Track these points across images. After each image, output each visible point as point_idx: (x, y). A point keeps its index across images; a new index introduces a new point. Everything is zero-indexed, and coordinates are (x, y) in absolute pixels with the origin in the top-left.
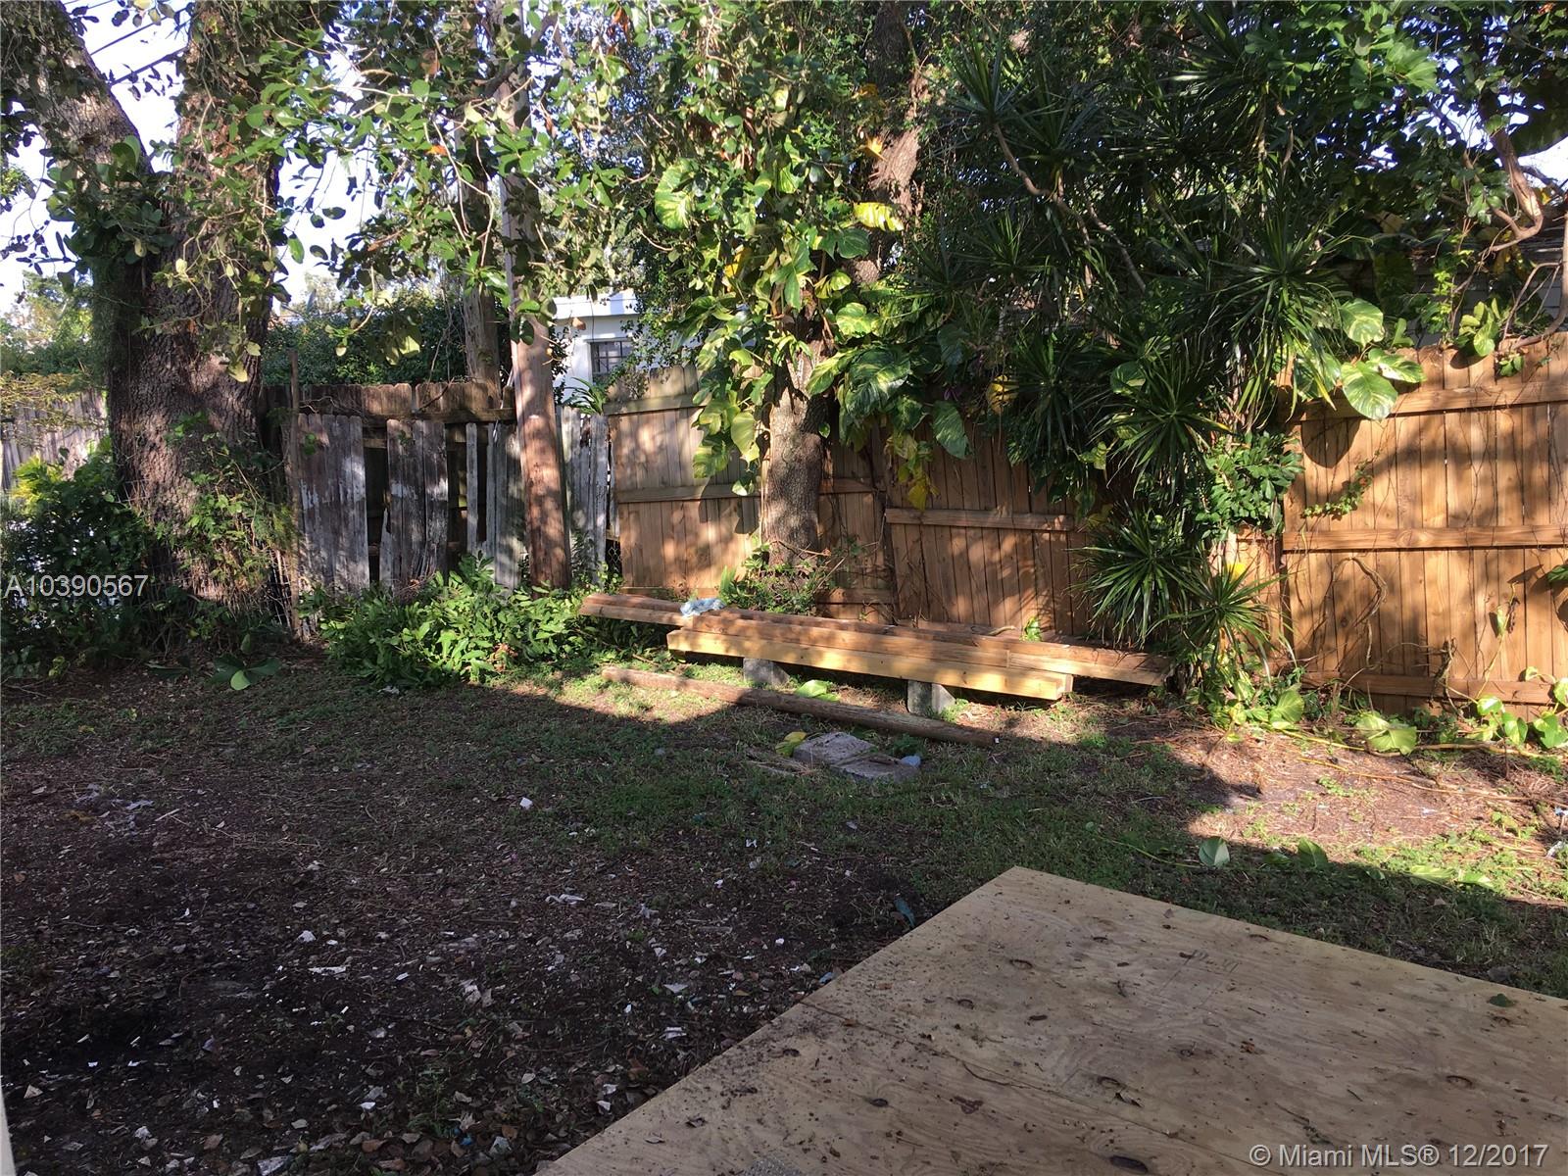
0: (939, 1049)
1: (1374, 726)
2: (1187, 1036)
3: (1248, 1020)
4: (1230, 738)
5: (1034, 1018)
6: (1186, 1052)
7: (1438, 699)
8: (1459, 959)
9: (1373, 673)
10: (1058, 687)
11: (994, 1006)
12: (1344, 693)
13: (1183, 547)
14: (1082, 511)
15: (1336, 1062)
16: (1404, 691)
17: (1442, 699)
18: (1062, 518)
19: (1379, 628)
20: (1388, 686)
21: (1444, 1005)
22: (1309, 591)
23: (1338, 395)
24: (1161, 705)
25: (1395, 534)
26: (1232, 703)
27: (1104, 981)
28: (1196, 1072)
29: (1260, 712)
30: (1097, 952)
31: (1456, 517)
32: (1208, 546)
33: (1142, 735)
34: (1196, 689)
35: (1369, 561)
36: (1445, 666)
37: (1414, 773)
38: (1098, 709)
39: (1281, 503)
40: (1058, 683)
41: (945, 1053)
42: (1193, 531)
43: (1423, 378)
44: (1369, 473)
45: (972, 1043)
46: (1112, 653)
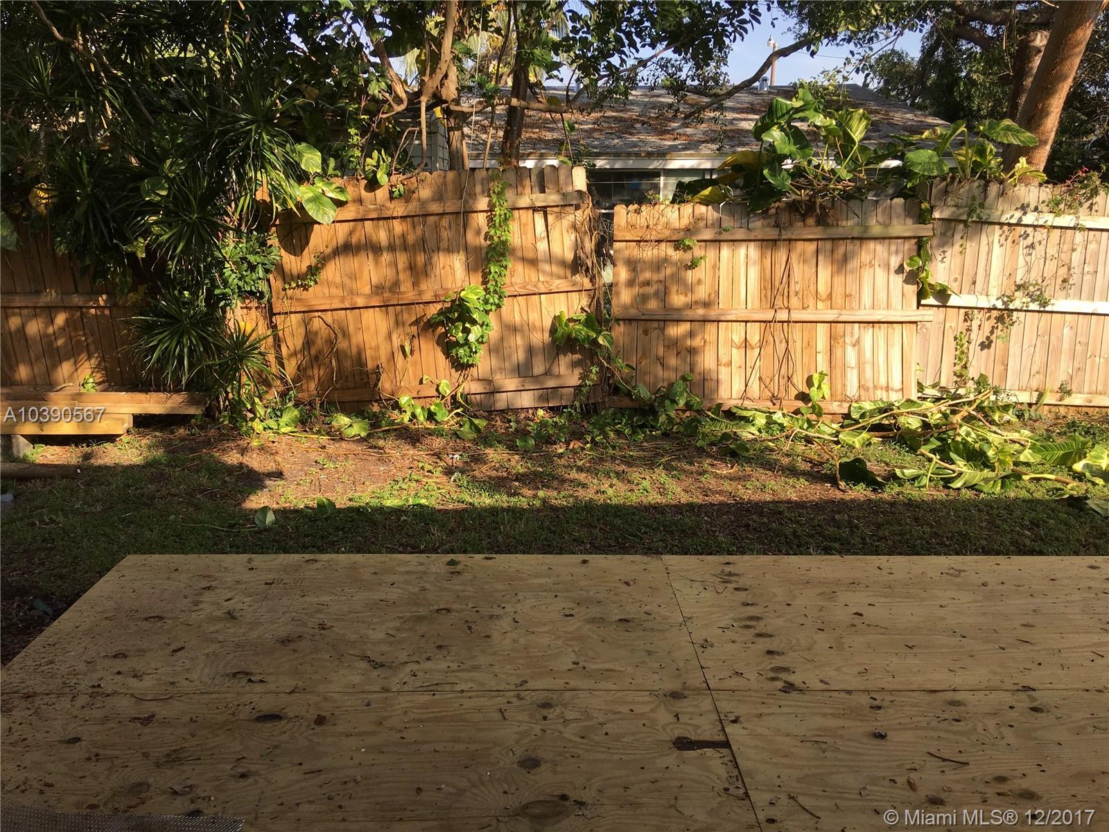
0: (109, 691)
1: (342, 423)
2: (283, 631)
3: (318, 611)
4: (255, 443)
5: (175, 651)
6: (285, 641)
7: (376, 401)
8: (422, 547)
9: (337, 389)
10: (123, 423)
11: (142, 652)
12: (322, 404)
13: (206, 314)
14: (122, 290)
15: (375, 620)
16: (356, 398)
17: (379, 401)
18: (104, 297)
19: (338, 361)
20: (347, 397)
21: (425, 573)
22: (293, 341)
23: (300, 207)
24: (201, 428)
25: (343, 299)
26: (252, 420)
27: (219, 613)
28: (295, 651)
29: (272, 423)
30: (208, 597)
31: (377, 287)
32: (224, 312)
33: (192, 450)
34: (226, 413)
35: (328, 317)
36: (379, 380)
37: (370, 448)
38: (156, 436)
39: (268, 281)
40: (123, 421)
41: (115, 693)
42: (212, 301)
43: (350, 198)
44: (323, 260)
45: (135, 680)
46: (161, 395)
